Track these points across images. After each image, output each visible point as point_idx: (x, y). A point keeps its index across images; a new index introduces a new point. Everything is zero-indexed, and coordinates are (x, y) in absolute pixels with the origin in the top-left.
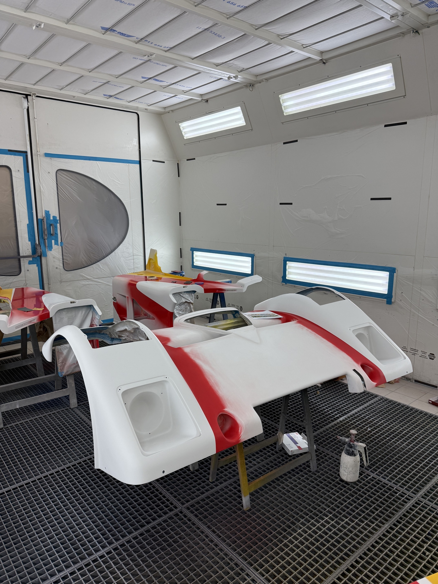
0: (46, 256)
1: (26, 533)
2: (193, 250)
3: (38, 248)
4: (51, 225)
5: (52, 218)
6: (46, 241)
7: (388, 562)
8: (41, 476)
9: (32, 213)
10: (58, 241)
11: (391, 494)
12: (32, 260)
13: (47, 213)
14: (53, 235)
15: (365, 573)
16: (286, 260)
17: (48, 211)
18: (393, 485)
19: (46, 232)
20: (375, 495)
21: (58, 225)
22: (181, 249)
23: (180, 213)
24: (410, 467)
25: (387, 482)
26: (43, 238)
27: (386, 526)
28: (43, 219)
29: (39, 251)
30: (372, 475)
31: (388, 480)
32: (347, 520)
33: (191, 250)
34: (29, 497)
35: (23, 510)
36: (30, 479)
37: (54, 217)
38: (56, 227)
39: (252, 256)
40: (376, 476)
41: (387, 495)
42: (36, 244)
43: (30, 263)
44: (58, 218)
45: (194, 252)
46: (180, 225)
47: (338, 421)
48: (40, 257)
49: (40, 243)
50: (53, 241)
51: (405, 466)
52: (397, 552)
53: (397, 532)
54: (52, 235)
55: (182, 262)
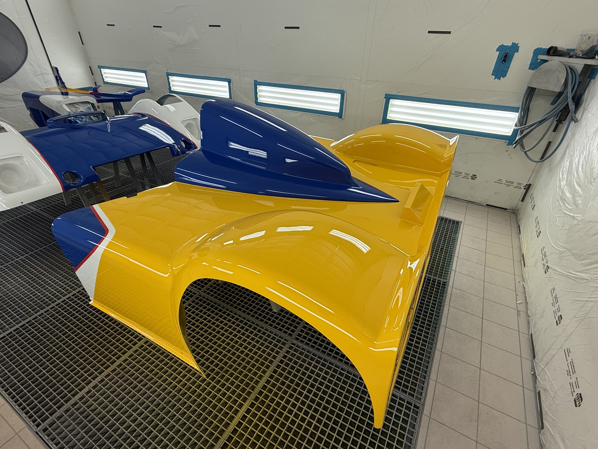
2: (100, 67)
22: (90, 66)
23: (79, 32)
45: (102, 69)
46: (83, 44)
55: (94, 79)
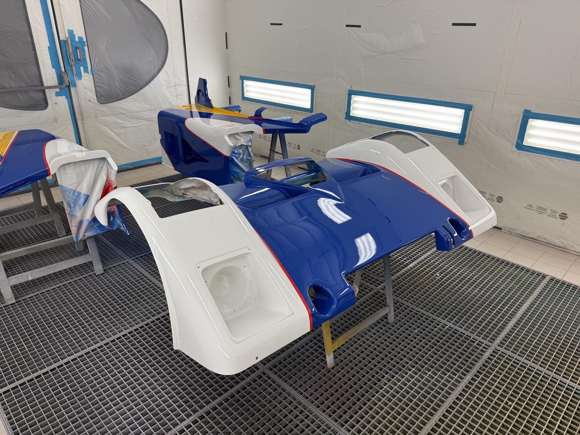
0: (75, 86)
1: (102, 406)
2: (243, 78)
3: (65, 76)
4: (77, 48)
5: (77, 40)
6: (74, 67)
7: (474, 414)
8: (108, 340)
9: (52, 33)
10: (87, 68)
11: (469, 344)
12: (59, 91)
13: (71, 32)
14: (81, 61)
15: (453, 427)
16: (351, 93)
17: (72, 31)
18: (470, 334)
19: (72, 57)
20: (454, 345)
21: (86, 48)
22: (228, 77)
23: (226, 33)
24: (484, 314)
25: (463, 331)
26: (69, 64)
27: (468, 377)
28: (67, 41)
29: (66, 80)
30: (449, 324)
31: (465, 329)
32: (430, 373)
33: (240, 79)
34: (98, 366)
35: (94, 381)
36: (96, 345)
37: (79, 38)
38: (84, 51)
39: (312, 88)
40: (452, 326)
41: (465, 344)
42: (62, 72)
43: (58, 94)
44: (85, 40)
45: (244, 81)
46: (227, 48)
47: (408, 267)
48: (69, 87)
49: (67, 71)
50: (82, 68)
51: (479, 314)
52: (482, 404)
53: (479, 383)
54: (79, 60)
55: (230, 93)
